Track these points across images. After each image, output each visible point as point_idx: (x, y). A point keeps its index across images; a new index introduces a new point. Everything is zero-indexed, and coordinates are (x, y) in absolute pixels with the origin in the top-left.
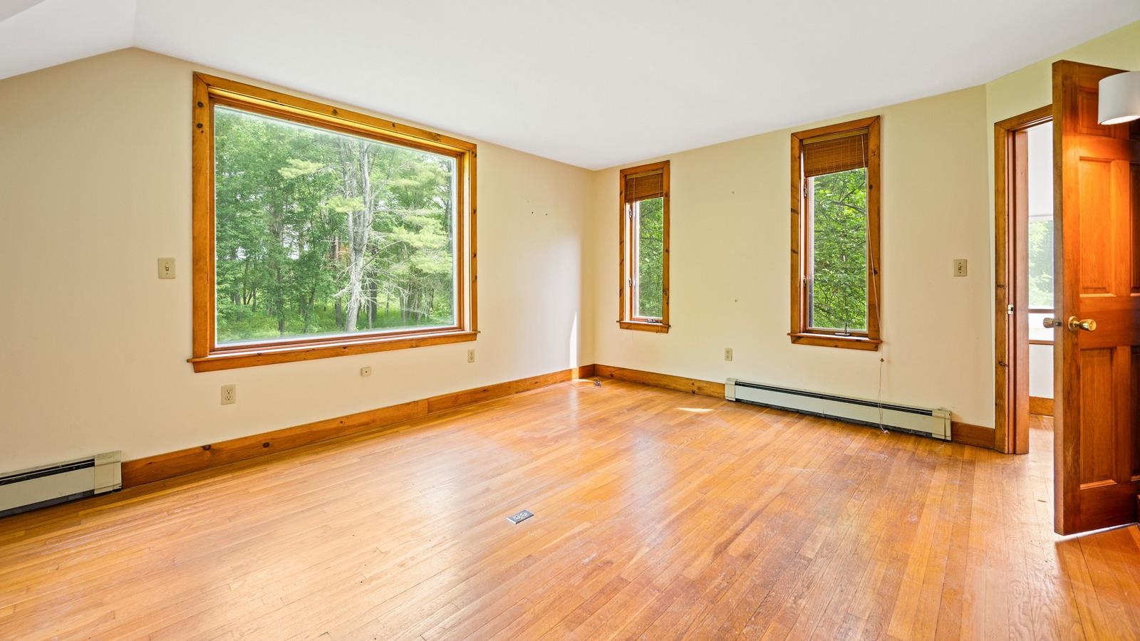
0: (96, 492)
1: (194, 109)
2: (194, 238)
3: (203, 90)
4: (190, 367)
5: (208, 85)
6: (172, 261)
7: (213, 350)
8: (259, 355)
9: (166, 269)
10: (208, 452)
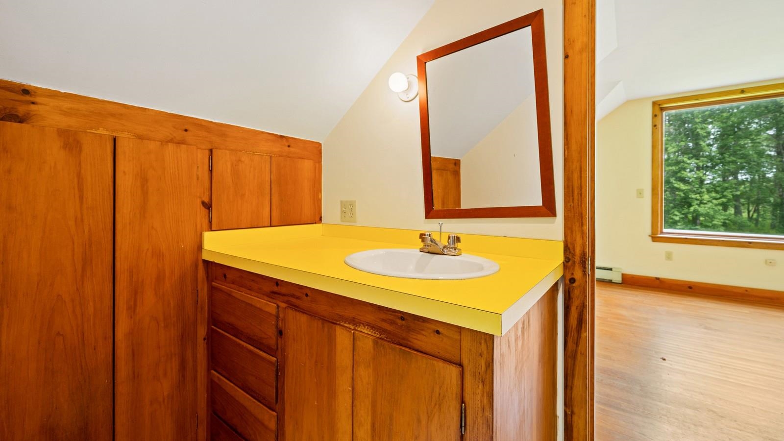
0: (613, 281)
1: (653, 118)
2: (652, 179)
3: (657, 108)
4: (650, 239)
5: (659, 105)
6: (643, 190)
7: (662, 233)
8: (686, 238)
9: (640, 193)
10: (658, 281)
